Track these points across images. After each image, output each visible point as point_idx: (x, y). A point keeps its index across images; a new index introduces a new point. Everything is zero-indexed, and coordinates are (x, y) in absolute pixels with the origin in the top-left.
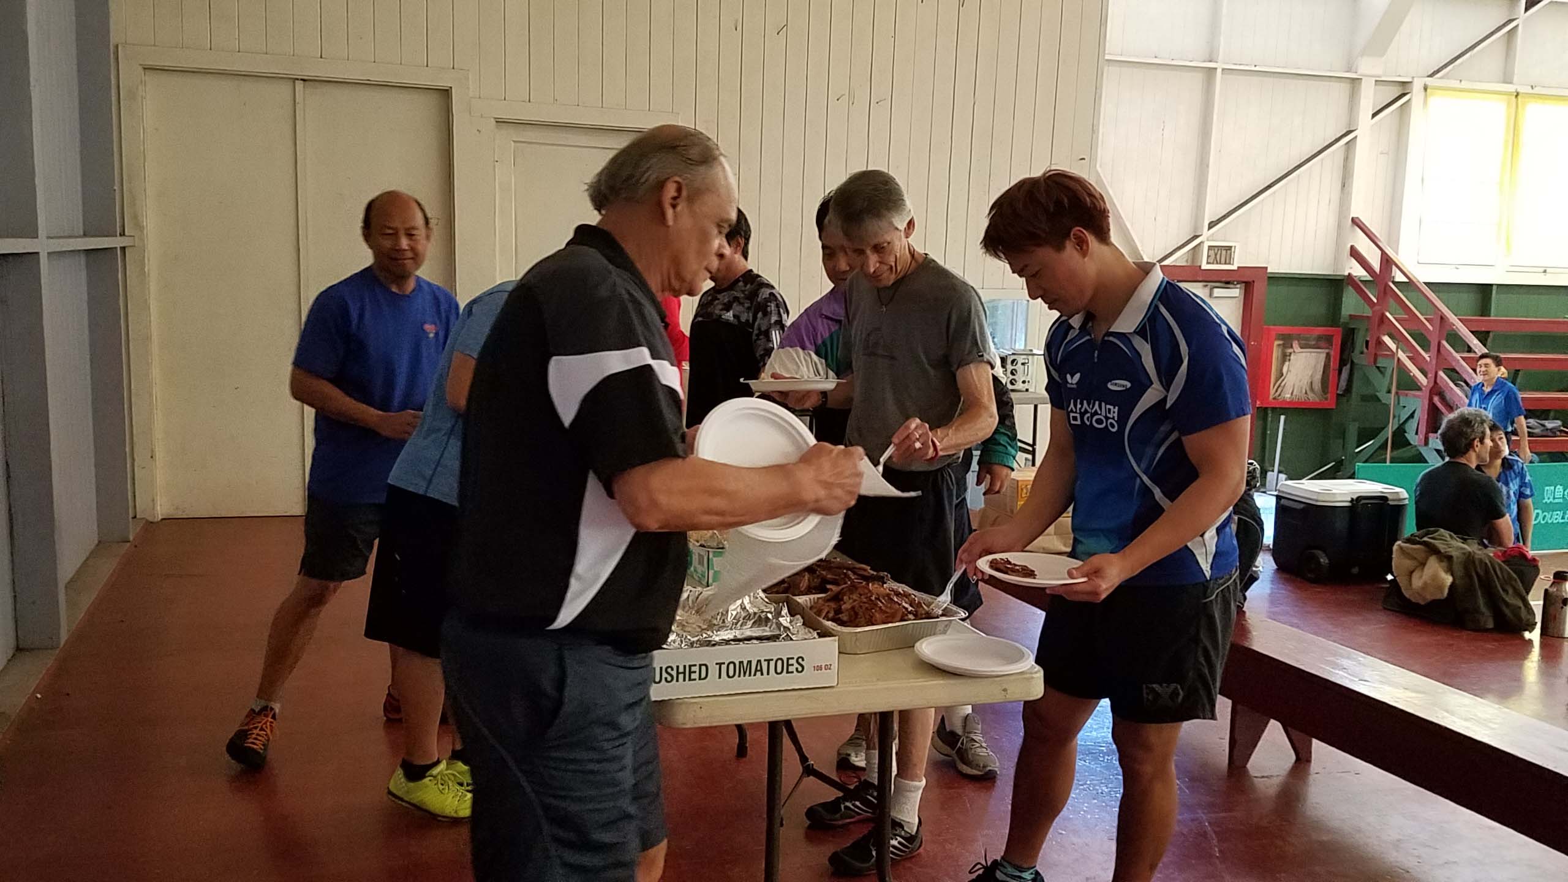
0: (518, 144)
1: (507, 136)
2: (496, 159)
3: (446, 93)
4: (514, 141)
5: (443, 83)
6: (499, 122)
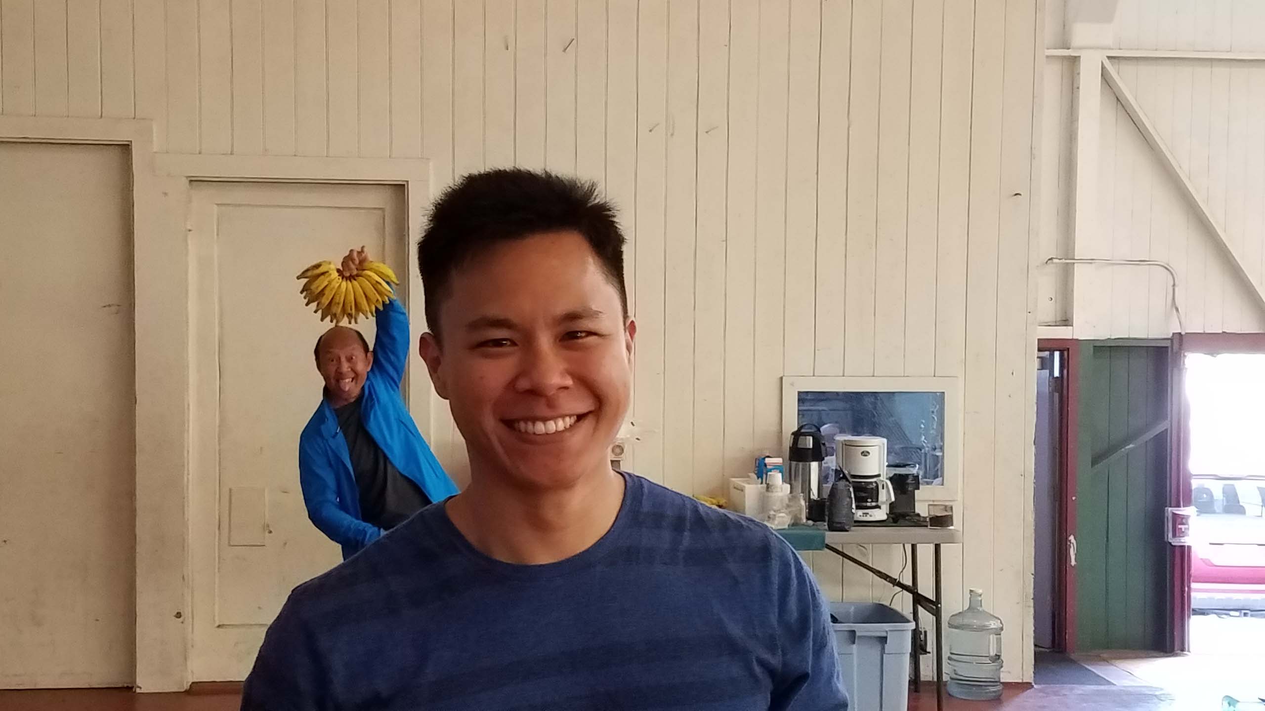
0: (223, 208)
1: (204, 199)
2: (189, 227)
3: (126, 148)
4: (218, 205)
5: (121, 137)
6: (194, 181)
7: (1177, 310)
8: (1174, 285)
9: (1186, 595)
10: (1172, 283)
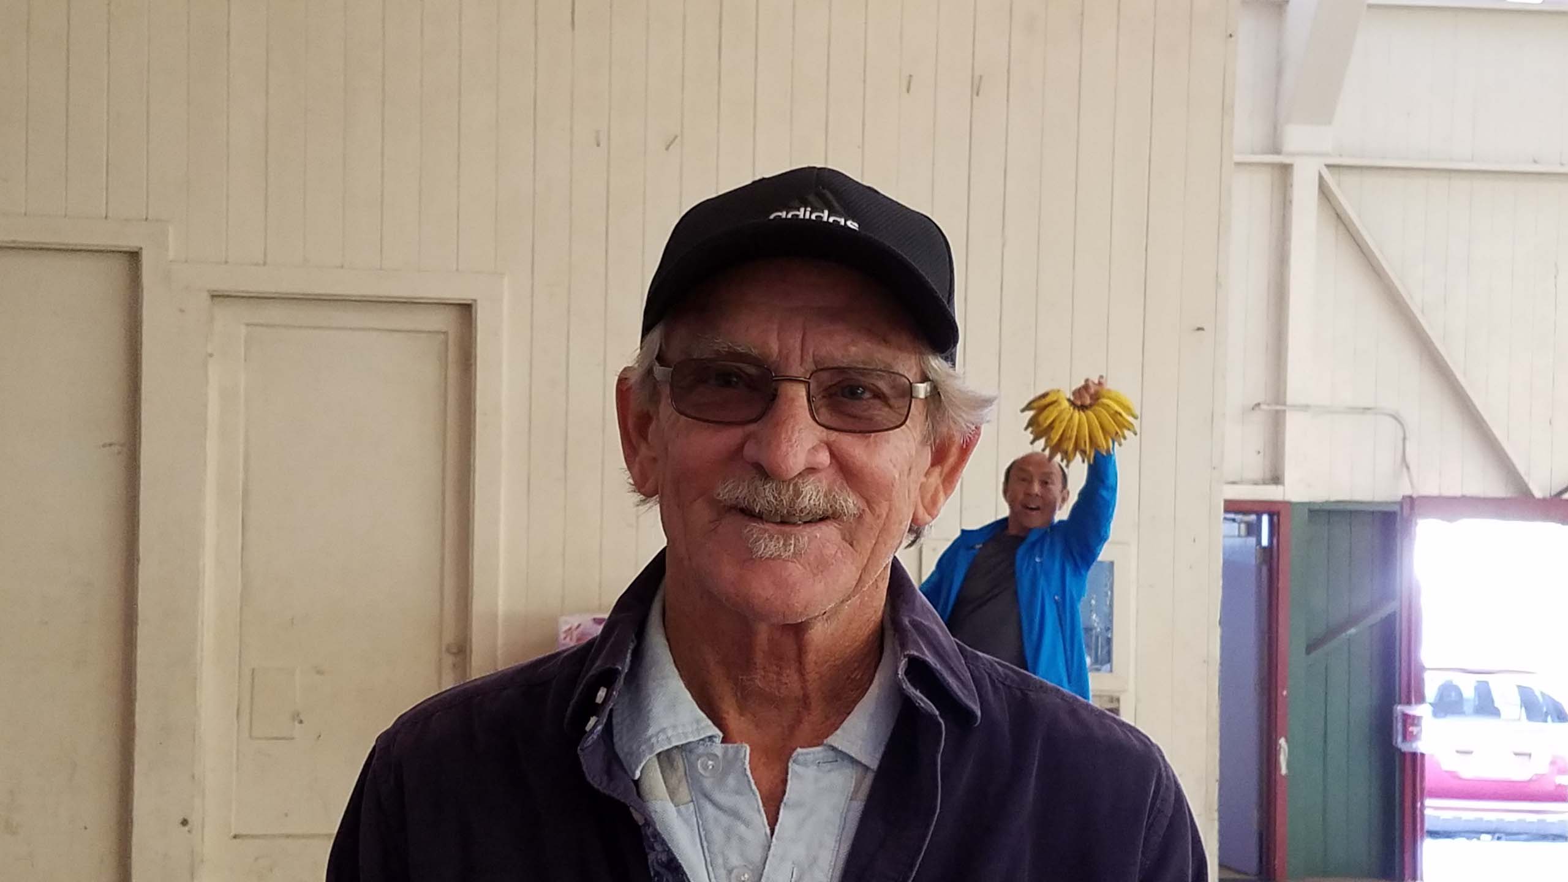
0: (253, 329)
3: (134, 256)
4: (248, 325)
5: (129, 242)
6: (216, 296)
7: (1408, 468)
8: (1404, 439)
9: (1418, 812)
10: (1401, 435)
